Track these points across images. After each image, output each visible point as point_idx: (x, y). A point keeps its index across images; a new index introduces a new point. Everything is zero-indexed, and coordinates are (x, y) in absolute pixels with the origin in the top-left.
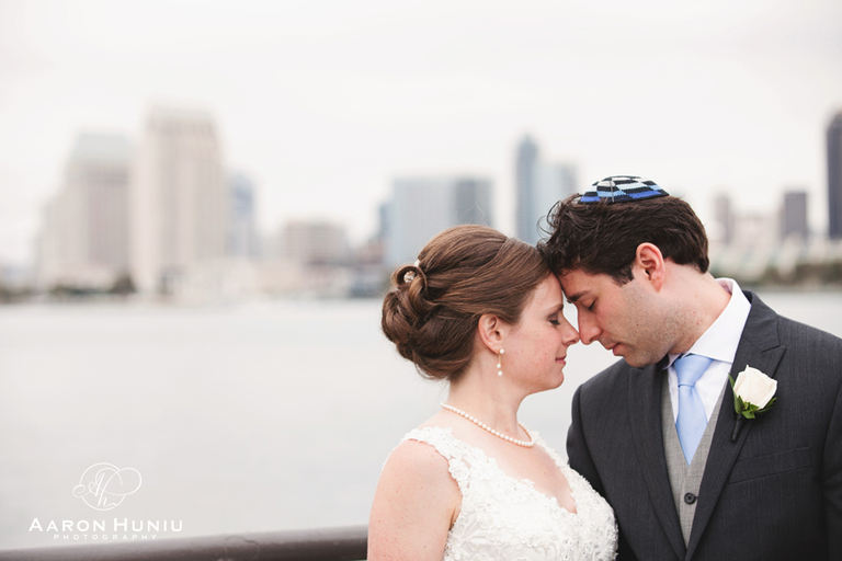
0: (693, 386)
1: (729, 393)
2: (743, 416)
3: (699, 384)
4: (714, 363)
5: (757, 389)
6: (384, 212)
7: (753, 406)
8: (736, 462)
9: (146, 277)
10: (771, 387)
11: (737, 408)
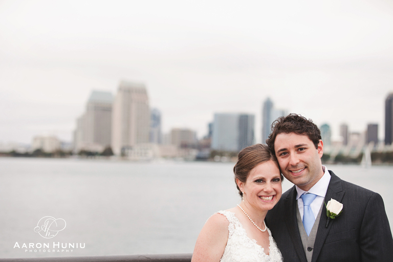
0: (309, 206)
1: (324, 209)
2: (330, 218)
3: (312, 205)
4: (317, 197)
5: (335, 207)
6: (210, 126)
7: (334, 214)
8: (328, 235)
9: (117, 150)
10: (341, 206)
11: (328, 215)
